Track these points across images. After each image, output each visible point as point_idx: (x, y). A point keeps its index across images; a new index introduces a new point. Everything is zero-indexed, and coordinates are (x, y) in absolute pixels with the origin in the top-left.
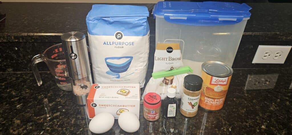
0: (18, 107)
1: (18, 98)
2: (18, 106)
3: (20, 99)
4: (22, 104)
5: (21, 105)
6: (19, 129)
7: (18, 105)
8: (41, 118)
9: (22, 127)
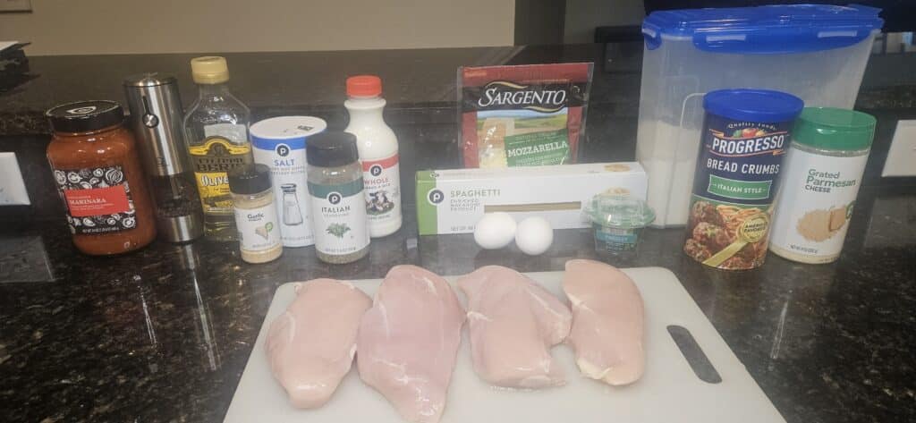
0: (163, 281)
1: (159, 264)
2: (161, 279)
3: (164, 266)
4: (170, 275)
5: (168, 276)
6: (173, 319)
7: (162, 276)
8: (225, 300)
9: (181, 315)
